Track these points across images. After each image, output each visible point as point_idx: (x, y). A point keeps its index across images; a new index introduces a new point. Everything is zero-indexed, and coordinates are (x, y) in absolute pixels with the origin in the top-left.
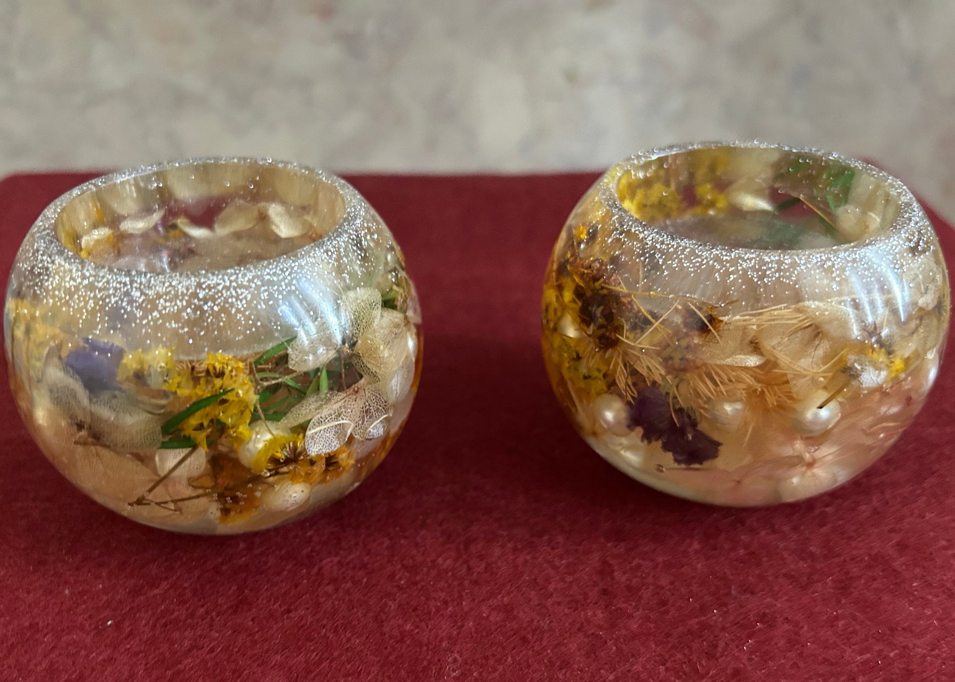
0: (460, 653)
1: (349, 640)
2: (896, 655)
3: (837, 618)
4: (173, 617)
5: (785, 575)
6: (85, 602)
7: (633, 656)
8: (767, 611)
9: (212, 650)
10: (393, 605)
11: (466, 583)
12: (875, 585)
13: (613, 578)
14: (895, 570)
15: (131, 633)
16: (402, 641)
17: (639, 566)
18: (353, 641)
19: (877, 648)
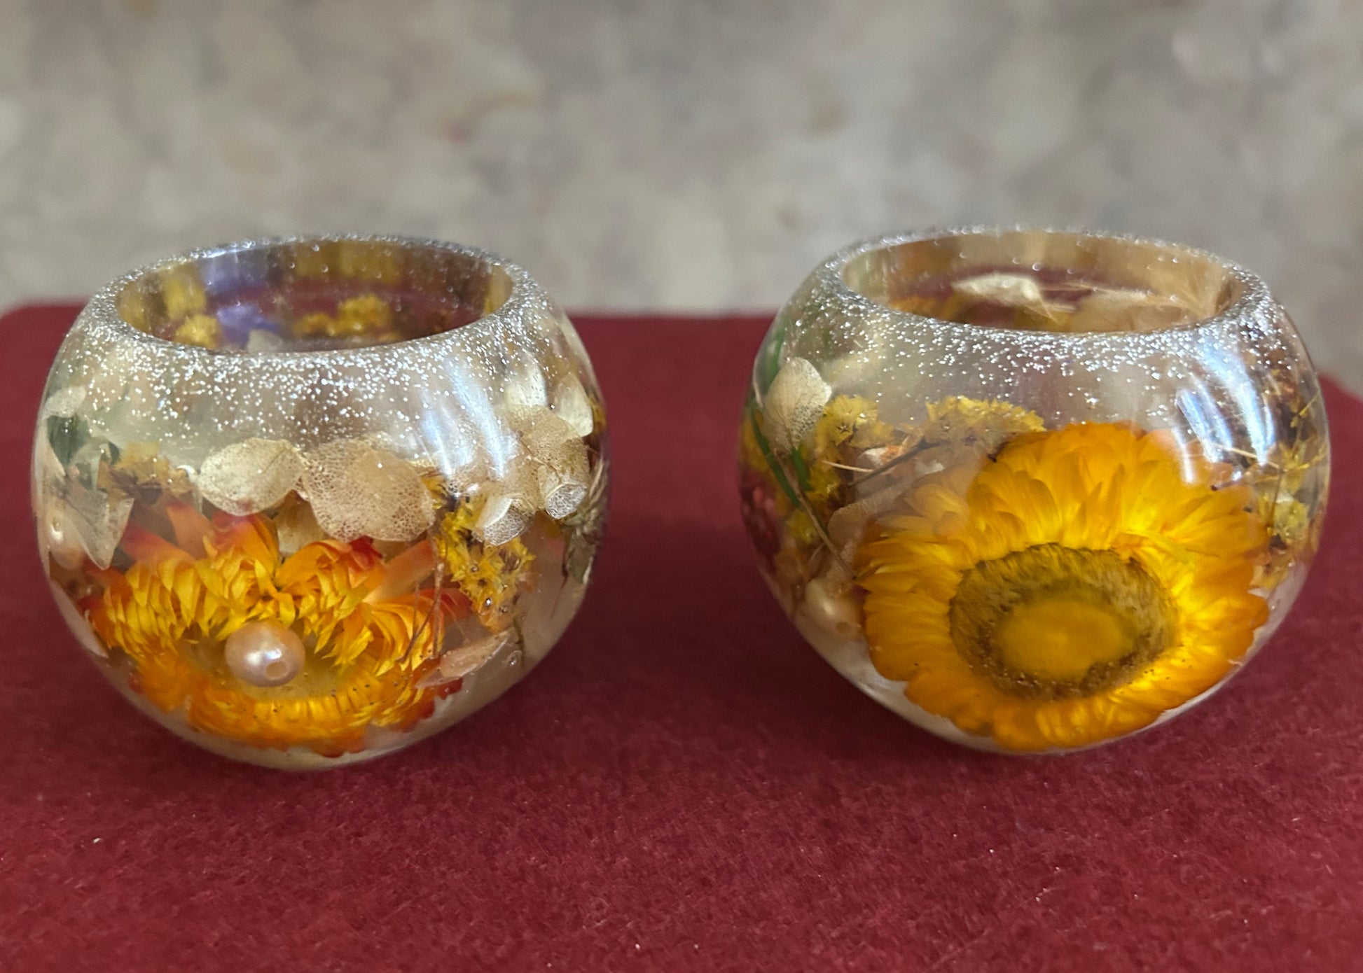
0: (609, 898)
1: (443, 875)
2: (1269, 913)
3: (1178, 861)
4: (189, 836)
5: (1097, 806)
6: (64, 813)
7: (867, 906)
8: (1071, 852)
9: (241, 881)
10: (510, 833)
11: (621, 807)
12: (1235, 819)
13: (840, 806)
14: (1264, 801)
15: (125, 855)
16: (522, 878)
17: (878, 791)
18: (449, 876)
19: (1241, 902)
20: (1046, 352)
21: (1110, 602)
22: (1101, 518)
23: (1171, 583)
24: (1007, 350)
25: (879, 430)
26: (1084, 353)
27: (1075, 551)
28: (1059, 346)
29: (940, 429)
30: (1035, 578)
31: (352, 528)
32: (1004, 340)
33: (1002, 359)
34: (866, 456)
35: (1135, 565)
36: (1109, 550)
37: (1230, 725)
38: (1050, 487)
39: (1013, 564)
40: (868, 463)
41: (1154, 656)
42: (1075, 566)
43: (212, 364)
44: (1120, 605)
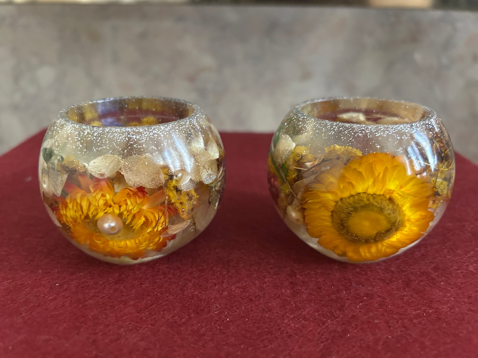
0: (220, 305)
1: (168, 297)
2: (432, 312)
3: (404, 296)
4: (87, 284)
5: (379, 279)
6: (48, 276)
7: (303, 308)
8: (369, 292)
9: (102, 298)
10: (190, 284)
11: (226, 277)
12: (423, 283)
13: (296, 278)
14: (432, 278)
15: (66, 289)
16: (193, 298)
17: (309, 273)
18: (169, 297)
19: (423, 309)
20: (363, 130)
21: (383, 212)
22: (380, 184)
23: (403, 206)
24: (350, 129)
25: (310, 157)
26: (375, 130)
27: (372, 195)
28: (367, 128)
29: (328, 155)
30: (359, 203)
31: (137, 184)
32: (350, 126)
33: (349, 132)
34: (305, 165)
35: (391, 200)
36: (383, 195)
37: (423, 255)
38: (364, 174)
39: (351, 199)
40: (306, 167)
41: (397, 230)
42: (371, 199)
43: (93, 130)
44: (386, 212)
